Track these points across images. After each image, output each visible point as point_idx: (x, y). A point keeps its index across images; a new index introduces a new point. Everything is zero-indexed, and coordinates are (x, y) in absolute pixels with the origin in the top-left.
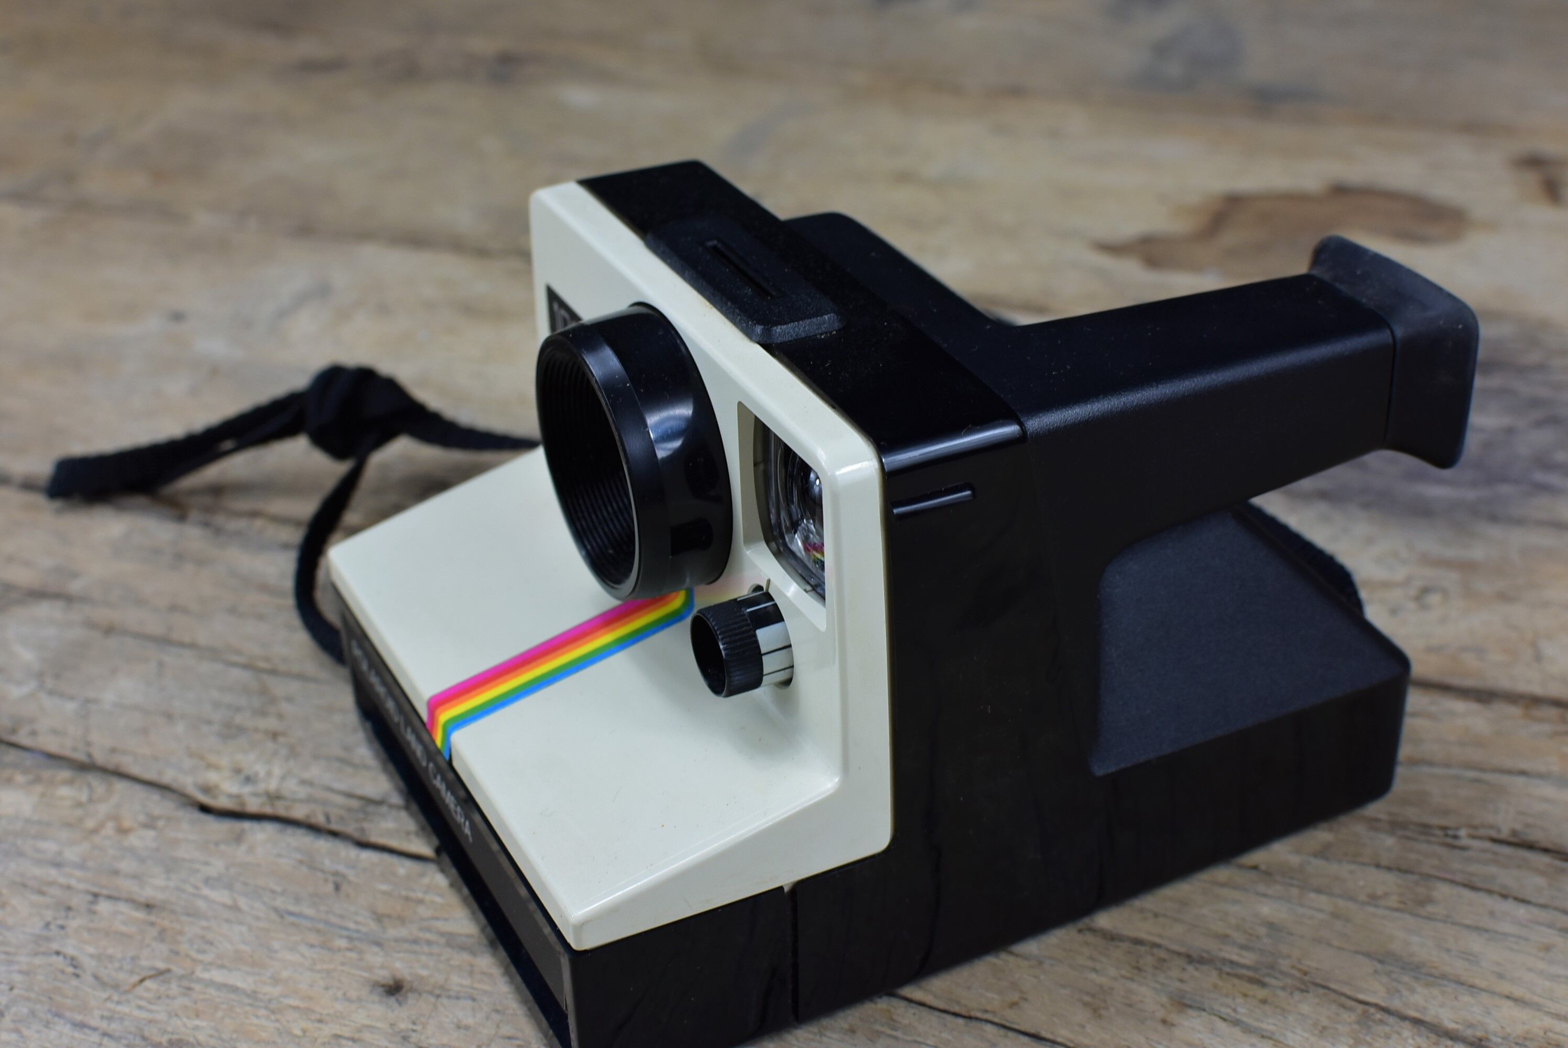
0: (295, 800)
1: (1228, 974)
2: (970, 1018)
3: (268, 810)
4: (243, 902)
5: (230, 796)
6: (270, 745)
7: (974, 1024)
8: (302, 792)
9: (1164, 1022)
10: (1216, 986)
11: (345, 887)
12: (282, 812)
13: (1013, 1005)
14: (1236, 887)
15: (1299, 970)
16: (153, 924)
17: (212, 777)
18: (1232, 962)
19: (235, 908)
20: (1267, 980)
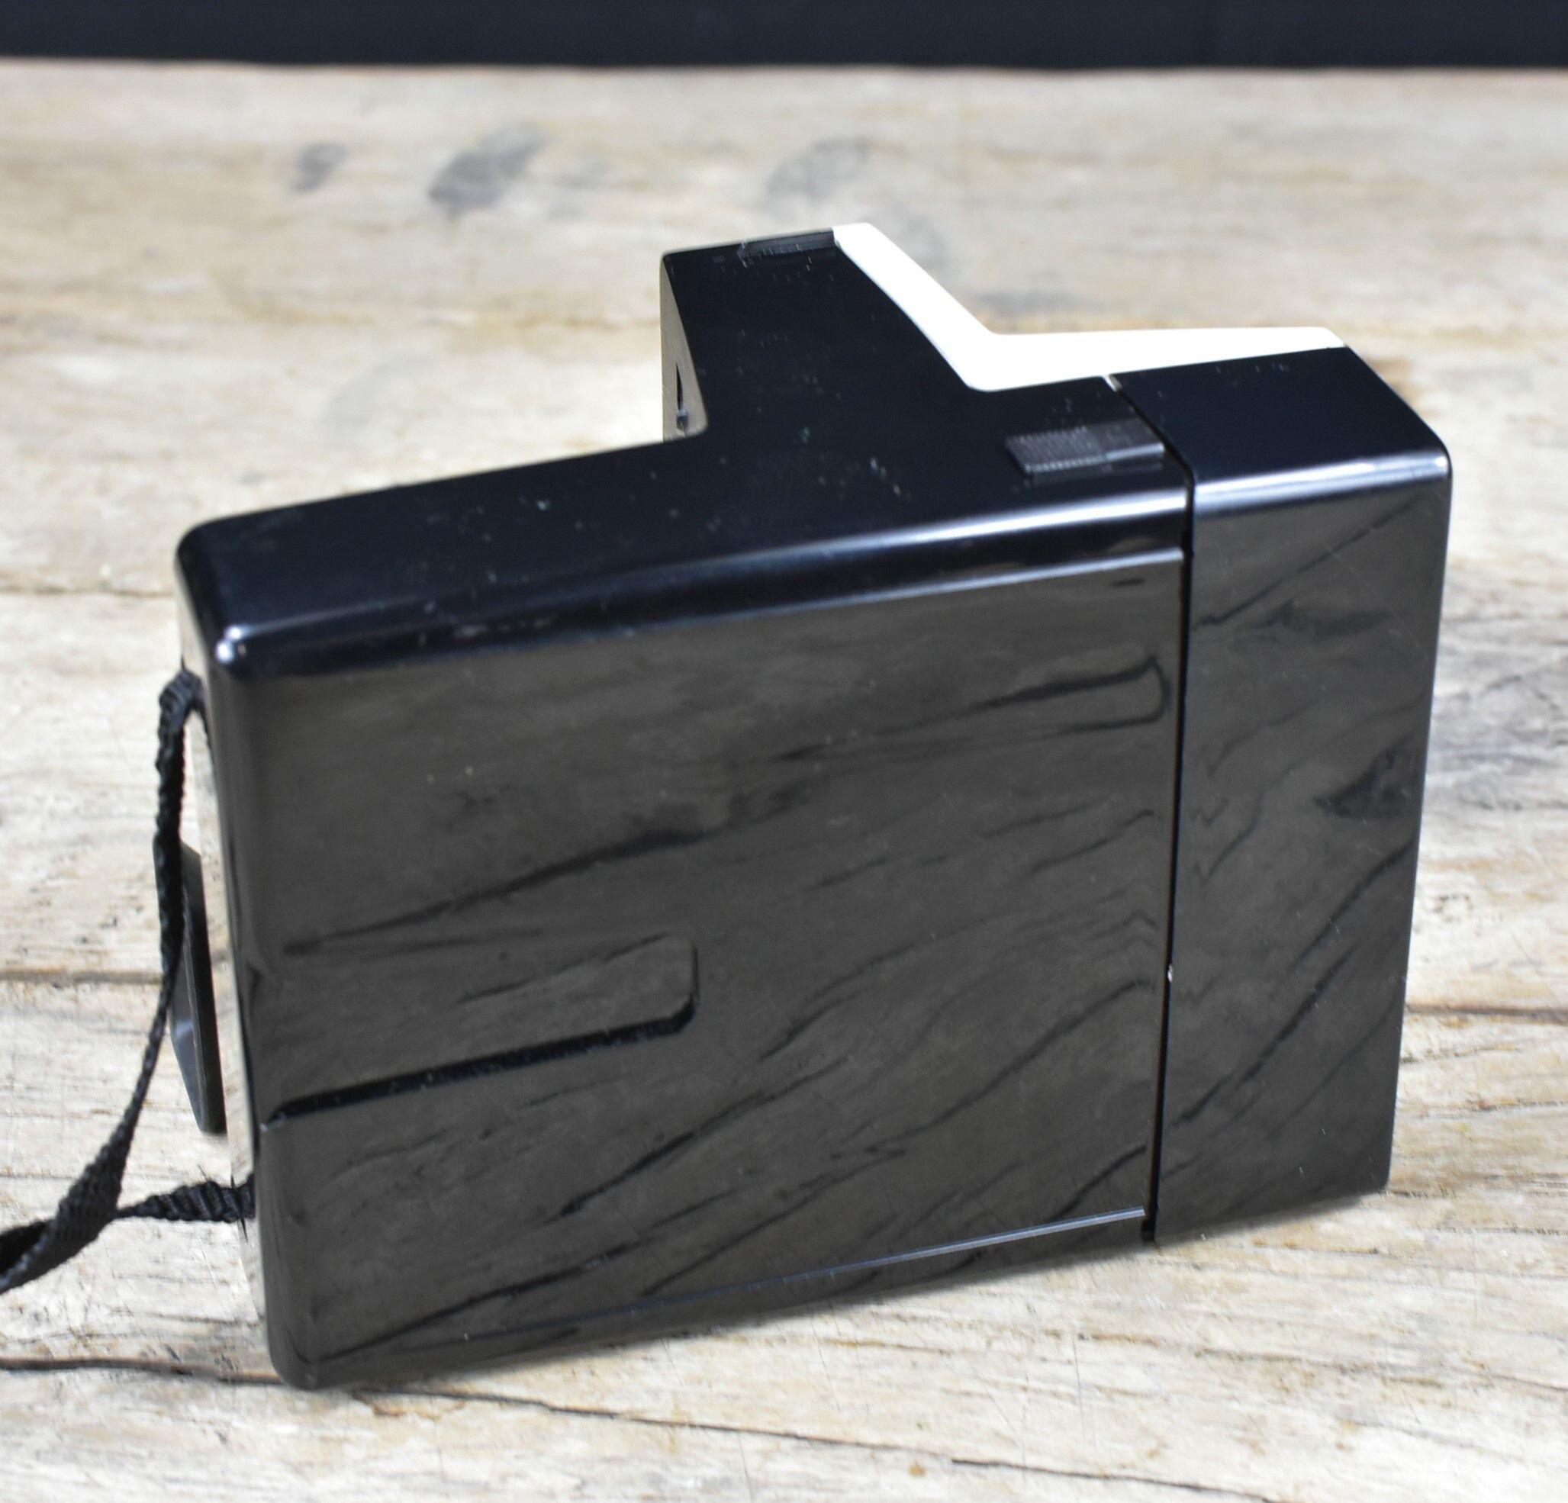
0: (113, 1336)
1: (1393, 1380)
2: (1106, 1477)
3: (83, 1353)
5: (23, 1342)
7: (1113, 1484)
8: (122, 1324)
9: (1340, 1446)
10: (1384, 1397)
11: (232, 1436)
12: (104, 1354)
13: (1153, 1454)
14: (1359, 1278)
15: (1474, 1363)
18: (1393, 1367)
20: (1441, 1380)
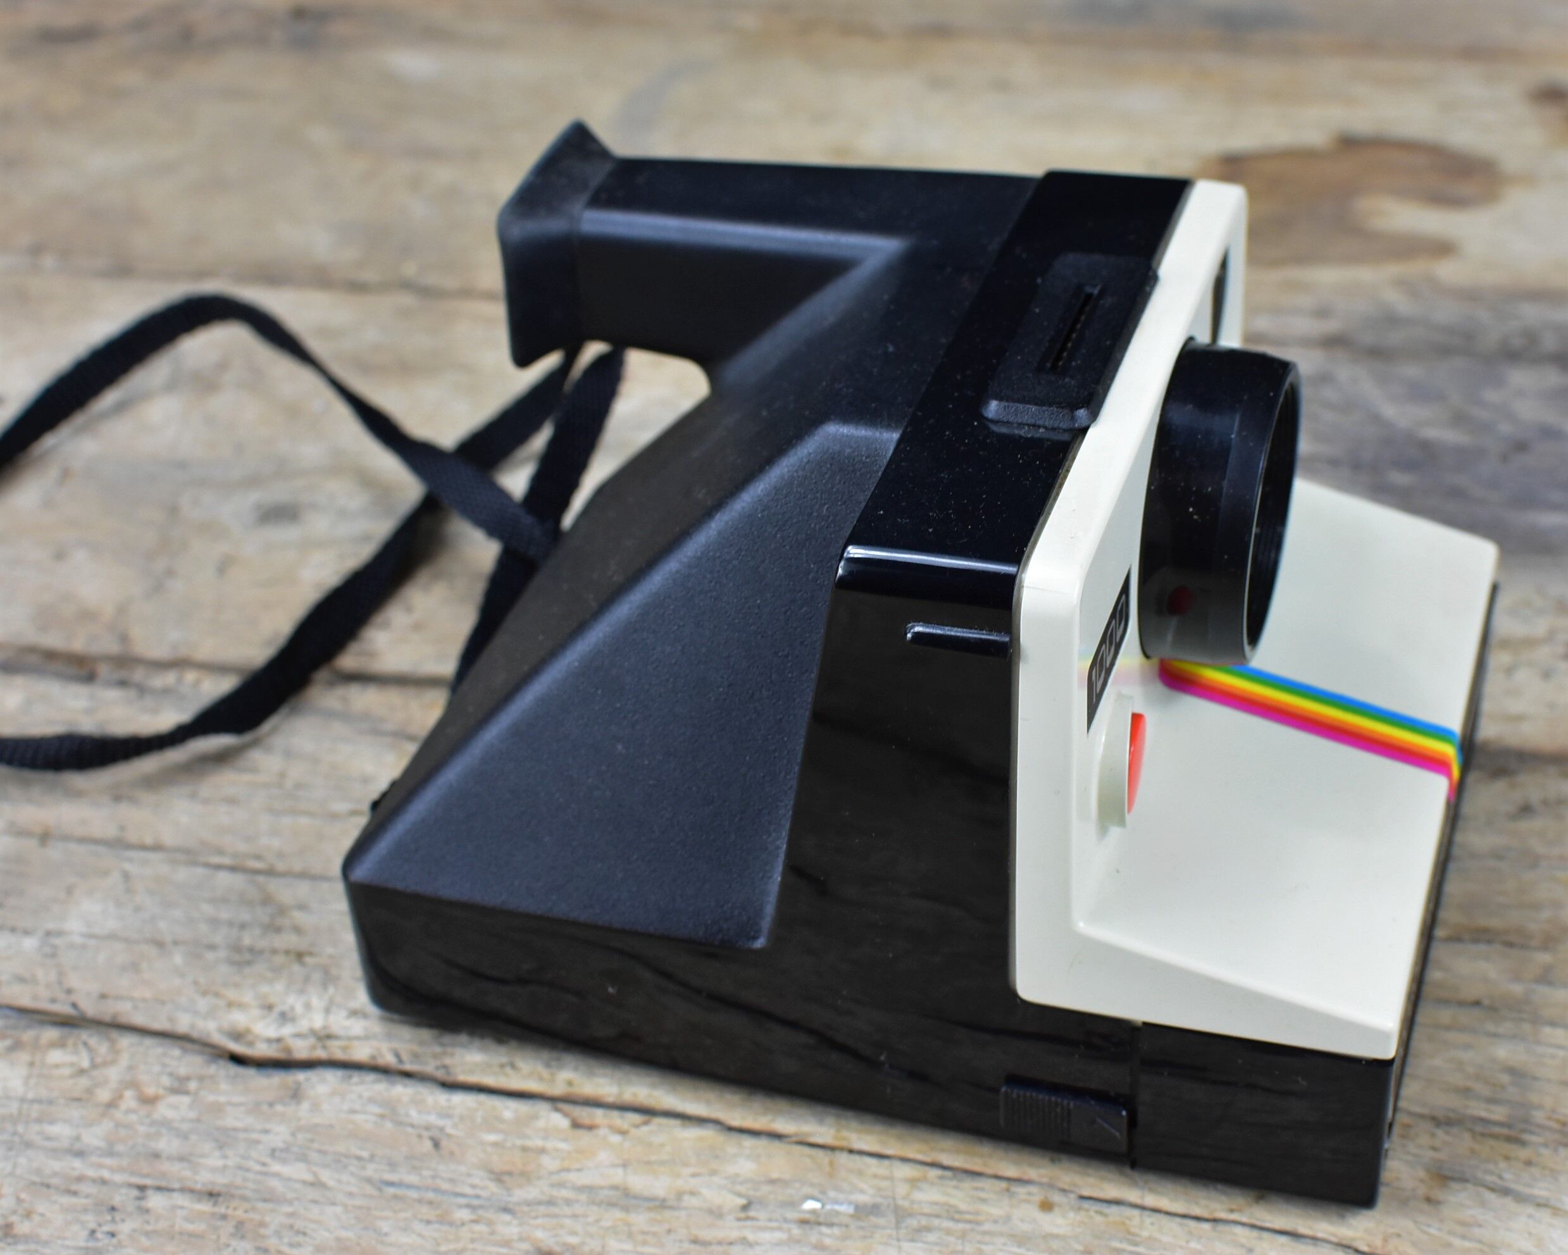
0: (350, 1039)
1: (1483, 1135)
3: (321, 1054)
4: (326, 1176)
5: (269, 1041)
6: (296, 968)
7: (1221, 1227)
9: (1429, 1200)
10: (1473, 1151)
11: (444, 1143)
12: (339, 1055)
14: (1462, 1029)
15: (1558, 1121)
16: (224, 1217)
17: (239, 1019)
18: (1483, 1120)
19: (317, 1184)
20: (1526, 1138)
